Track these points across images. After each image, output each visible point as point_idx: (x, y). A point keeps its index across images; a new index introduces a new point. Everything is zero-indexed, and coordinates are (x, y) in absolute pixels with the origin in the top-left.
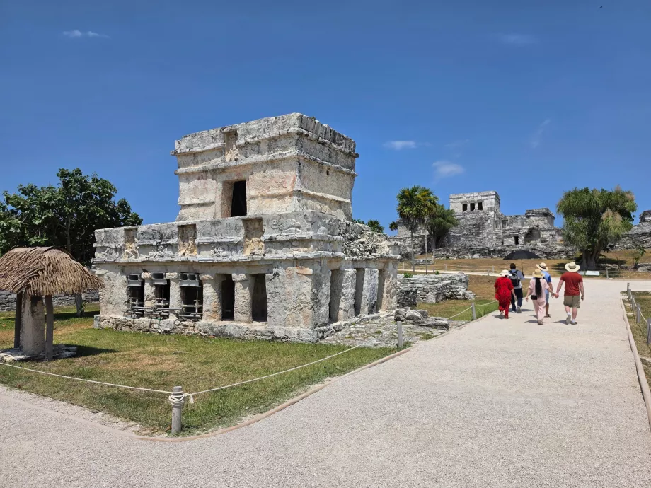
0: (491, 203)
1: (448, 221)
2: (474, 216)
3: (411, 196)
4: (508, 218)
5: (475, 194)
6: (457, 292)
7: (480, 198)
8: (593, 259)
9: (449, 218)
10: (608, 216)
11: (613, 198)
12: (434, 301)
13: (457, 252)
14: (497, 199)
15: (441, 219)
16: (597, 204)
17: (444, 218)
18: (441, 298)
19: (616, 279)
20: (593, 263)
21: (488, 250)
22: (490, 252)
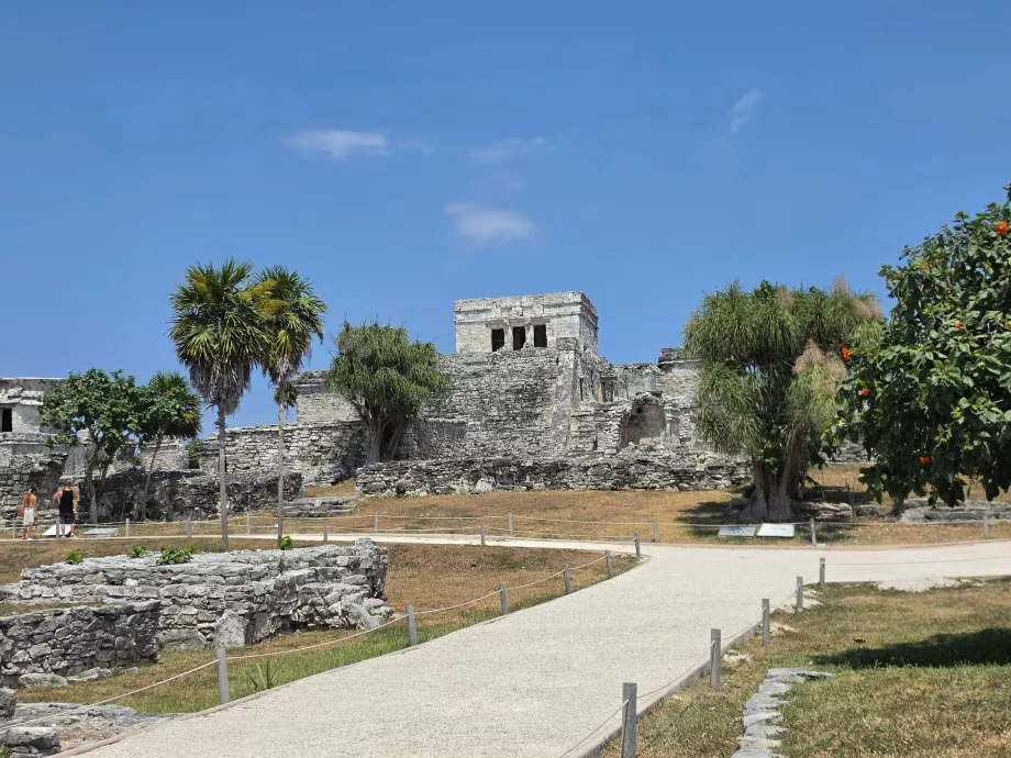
0: (570, 326)
1: (415, 379)
2: (520, 365)
3: (218, 294)
4: (618, 372)
5: (526, 301)
6: (327, 604)
7: (538, 312)
8: (783, 490)
9: (420, 369)
10: (810, 365)
11: (828, 313)
12: (241, 640)
13: (429, 473)
14: (589, 316)
15: (393, 372)
16: (782, 328)
17: (402, 370)
18: (268, 627)
19: (839, 545)
20: (783, 500)
21: (518, 465)
22: (523, 472)
